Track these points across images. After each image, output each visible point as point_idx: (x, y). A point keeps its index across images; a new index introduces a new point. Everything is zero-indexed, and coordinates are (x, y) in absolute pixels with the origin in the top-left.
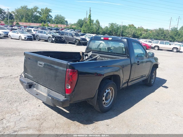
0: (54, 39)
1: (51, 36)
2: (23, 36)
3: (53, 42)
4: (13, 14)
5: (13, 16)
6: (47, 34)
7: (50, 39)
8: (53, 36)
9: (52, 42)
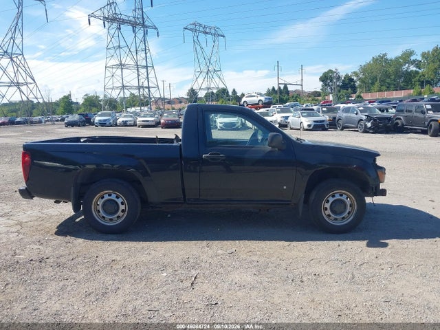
0: (369, 125)
1: (364, 118)
2: (306, 122)
3: (368, 132)
4: (355, 78)
5: (354, 82)
6: (357, 114)
7: (362, 125)
8: (369, 118)
9: (366, 131)
